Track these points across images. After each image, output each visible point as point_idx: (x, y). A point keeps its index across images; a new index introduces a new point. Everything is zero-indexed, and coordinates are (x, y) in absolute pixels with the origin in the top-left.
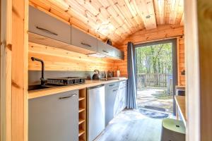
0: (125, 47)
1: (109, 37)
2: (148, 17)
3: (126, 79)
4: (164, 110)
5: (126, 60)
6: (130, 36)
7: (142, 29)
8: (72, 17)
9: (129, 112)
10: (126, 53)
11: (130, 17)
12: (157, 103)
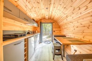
0: (39, 23)
1: (34, 18)
2: (47, 15)
3: (39, 33)
4: (49, 41)
5: (39, 27)
6: (41, 20)
7: (44, 18)
8: (19, 5)
9: (41, 44)
10: (39, 25)
11: (42, 14)
12: (47, 40)
